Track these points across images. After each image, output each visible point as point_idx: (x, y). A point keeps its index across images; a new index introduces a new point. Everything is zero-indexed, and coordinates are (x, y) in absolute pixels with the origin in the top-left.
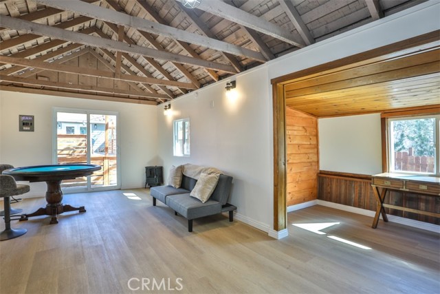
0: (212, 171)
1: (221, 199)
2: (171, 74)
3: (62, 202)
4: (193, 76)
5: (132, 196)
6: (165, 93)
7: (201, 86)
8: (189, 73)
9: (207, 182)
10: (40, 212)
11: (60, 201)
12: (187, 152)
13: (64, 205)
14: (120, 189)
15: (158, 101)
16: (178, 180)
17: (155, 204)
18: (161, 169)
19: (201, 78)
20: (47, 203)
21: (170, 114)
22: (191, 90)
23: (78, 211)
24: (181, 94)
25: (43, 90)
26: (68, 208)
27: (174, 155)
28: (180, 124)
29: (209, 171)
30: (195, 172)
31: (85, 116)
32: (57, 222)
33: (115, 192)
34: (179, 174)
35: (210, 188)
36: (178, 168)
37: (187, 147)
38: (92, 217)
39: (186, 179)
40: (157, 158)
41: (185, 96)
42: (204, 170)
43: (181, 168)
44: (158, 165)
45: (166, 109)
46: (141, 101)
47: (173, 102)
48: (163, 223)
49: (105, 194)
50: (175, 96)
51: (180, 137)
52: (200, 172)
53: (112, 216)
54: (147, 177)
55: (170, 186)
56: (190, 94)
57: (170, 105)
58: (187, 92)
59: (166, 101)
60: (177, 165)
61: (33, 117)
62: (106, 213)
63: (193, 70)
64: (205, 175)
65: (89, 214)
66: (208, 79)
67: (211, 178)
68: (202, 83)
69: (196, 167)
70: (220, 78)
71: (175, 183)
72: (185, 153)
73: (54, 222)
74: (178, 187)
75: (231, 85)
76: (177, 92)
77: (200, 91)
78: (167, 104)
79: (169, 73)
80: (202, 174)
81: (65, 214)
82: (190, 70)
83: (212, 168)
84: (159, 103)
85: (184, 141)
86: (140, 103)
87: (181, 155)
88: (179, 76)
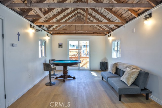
0: (134, 67)
1: (140, 85)
2: (111, 20)
3: (68, 74)
4: (122, 18)
5: (94, 74)
6: (108, 29)
7: (127, 22)
8: (120, 16)
9: (131, 74)
10: (61, 77)
11: (67, 74)
12: (119, 56)
13: (68, 75)
14: (90, 70)
15: (105, 34)
16: (114, 70)
17: (103, 79)
18: (107, 63)
19: (126, 18)
20: (63, 74)
21: (111, 39)
22: (121, 26)
23: (73, 78)
24: (116, 29)
25: (65, 34)
26: (70, 77)
27: (113, 57)
28: (116, 43)
29: (132, 67)
30: (124, 67)
31: (78, 42)
32: (65, 82)
33: (88, 71)
34: (115, 67)
35: (133, 78)
36: (114, 64)
37: (119, 54)
38: (77, 82)
39: (119, 70)
40: (105, 58)
41: (118, 29)
42: (129, 67)
43: (116, 64)
44: (106, 61)
45: (109, 37)
46: (99, 34)
47: (112, 33)
48: (105, 91)
49: (84, 72)
50: (113, 30)
51: (116, 49)
52: (126, 67)
53: (84, 83)
54: (101, 66)
55: (110, 72)
56: (121, 28)
57: (110, 35)
58: (119, 27)
59: (109, 33)
60: (114, 63)
61: (62, 43)
62: (82, 81)
63: (122, 15)
64: (130, 69)
65: (76, 80)
66: (131, 18)
67: (134, 72)
68: (127, 21)
69: (124, 64)
70: (139, 15)
71: (113, 71)
72: (118, 56)
73: (64, 81)
74: (114, 73)
75: (148, 16)
76: (114, 28)
77: (126, 25)
78: (109, 34)
79: (110, 19)
80: (128, 69)
81: (68, 78)
82: (121, 15)
83: (134, 66)
84: (106, 35)
85: (117, 51)
86: (98, 35)
87: (116, 57)
88: (115, 20)
